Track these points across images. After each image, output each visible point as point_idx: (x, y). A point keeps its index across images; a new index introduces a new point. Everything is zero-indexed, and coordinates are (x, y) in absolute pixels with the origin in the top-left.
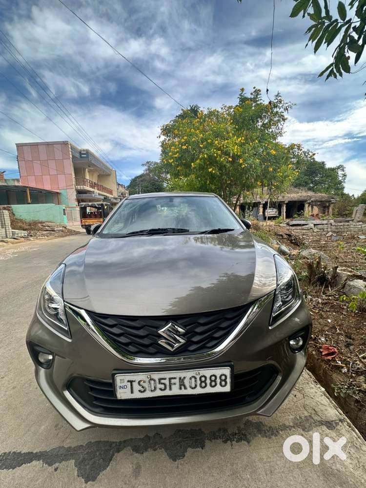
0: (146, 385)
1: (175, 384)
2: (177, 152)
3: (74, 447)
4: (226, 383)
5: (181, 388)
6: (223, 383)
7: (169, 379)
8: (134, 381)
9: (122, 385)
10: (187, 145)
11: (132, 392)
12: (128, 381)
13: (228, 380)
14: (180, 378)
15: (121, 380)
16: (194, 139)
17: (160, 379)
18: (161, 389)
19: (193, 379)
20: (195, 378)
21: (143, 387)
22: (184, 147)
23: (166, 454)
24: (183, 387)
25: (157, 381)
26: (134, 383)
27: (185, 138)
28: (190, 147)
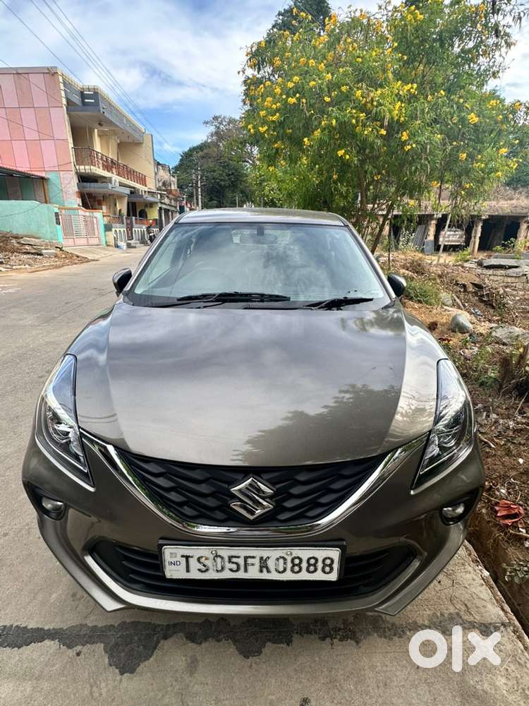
0: (209, 563)
1: (253, 565)
2: (277, 110)
3: (102, 627)
4: (332, 569)
5: (261, 571)
6: (327, 569)
7: (245, 557)
8: (192, 557)
9: (173, 560)
10: (298, 95)
11: (188, 571)
12: (183, 556)
13: (336, 566)
14: (261, 558)
15: (171, 553)
16: (312, 83)
17: (230, 558)
18: (231, 570)
19: (281, 561)
20: (285, 559)
21: (204, 566)
22: (292, 100)
23: (235, 647)
24: (265, 570)
25: (227, 559)
26: (190, 559)
27: (296, 78)
28: (304, 101)
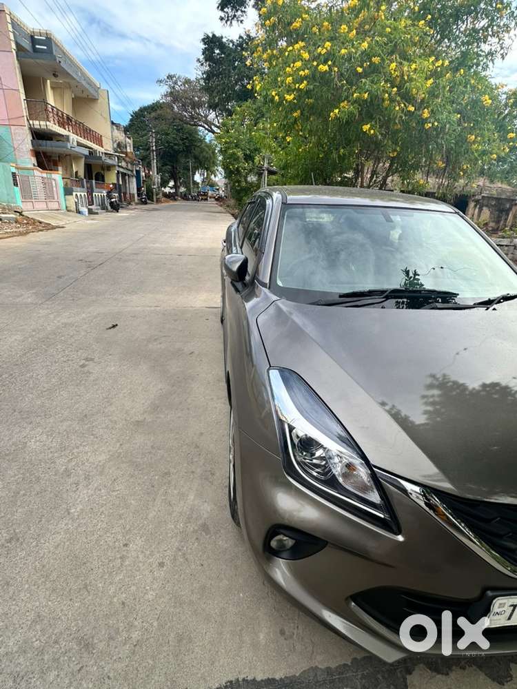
3: (337, 668)
23: (483, 674)
